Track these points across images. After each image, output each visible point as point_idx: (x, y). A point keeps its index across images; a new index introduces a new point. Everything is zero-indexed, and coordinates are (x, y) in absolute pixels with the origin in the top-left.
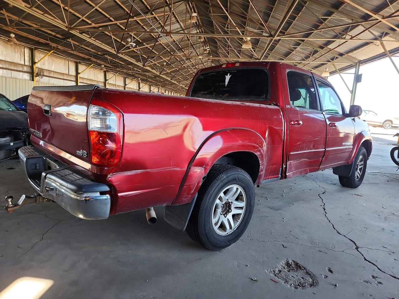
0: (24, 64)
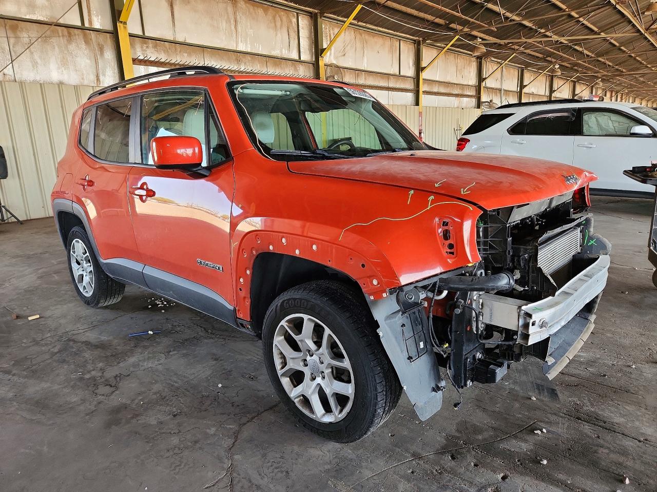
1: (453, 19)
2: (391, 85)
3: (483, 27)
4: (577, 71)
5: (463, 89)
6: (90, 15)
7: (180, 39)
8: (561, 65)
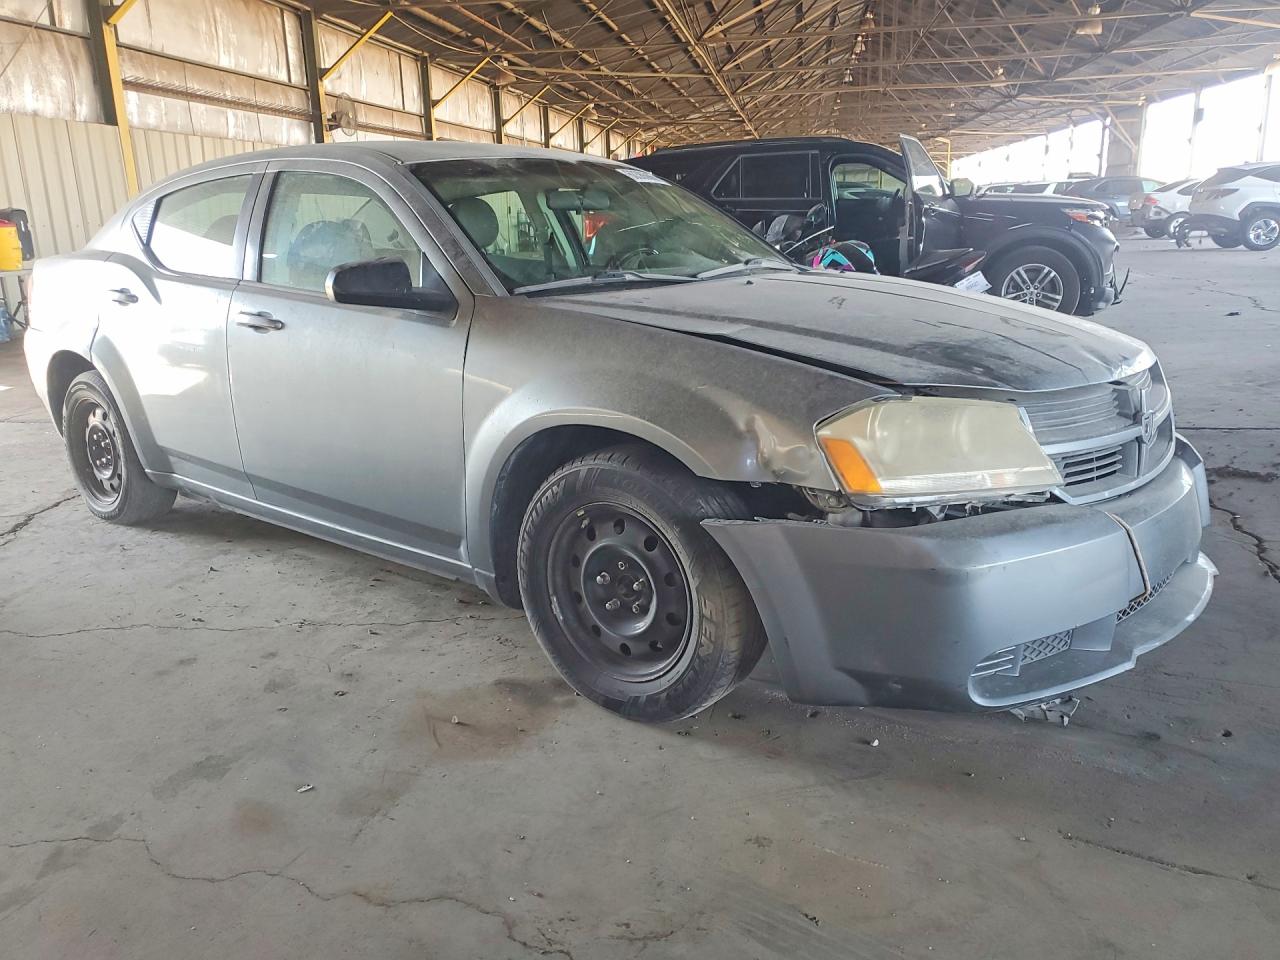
0: (286, 80)
1: (480, 31)
2: (397, 126)
3: (525, 50)
4: (616, 115)
5: (478, 136)
6: (59, 9)
7: (157, 49)
8: (597, 107)
